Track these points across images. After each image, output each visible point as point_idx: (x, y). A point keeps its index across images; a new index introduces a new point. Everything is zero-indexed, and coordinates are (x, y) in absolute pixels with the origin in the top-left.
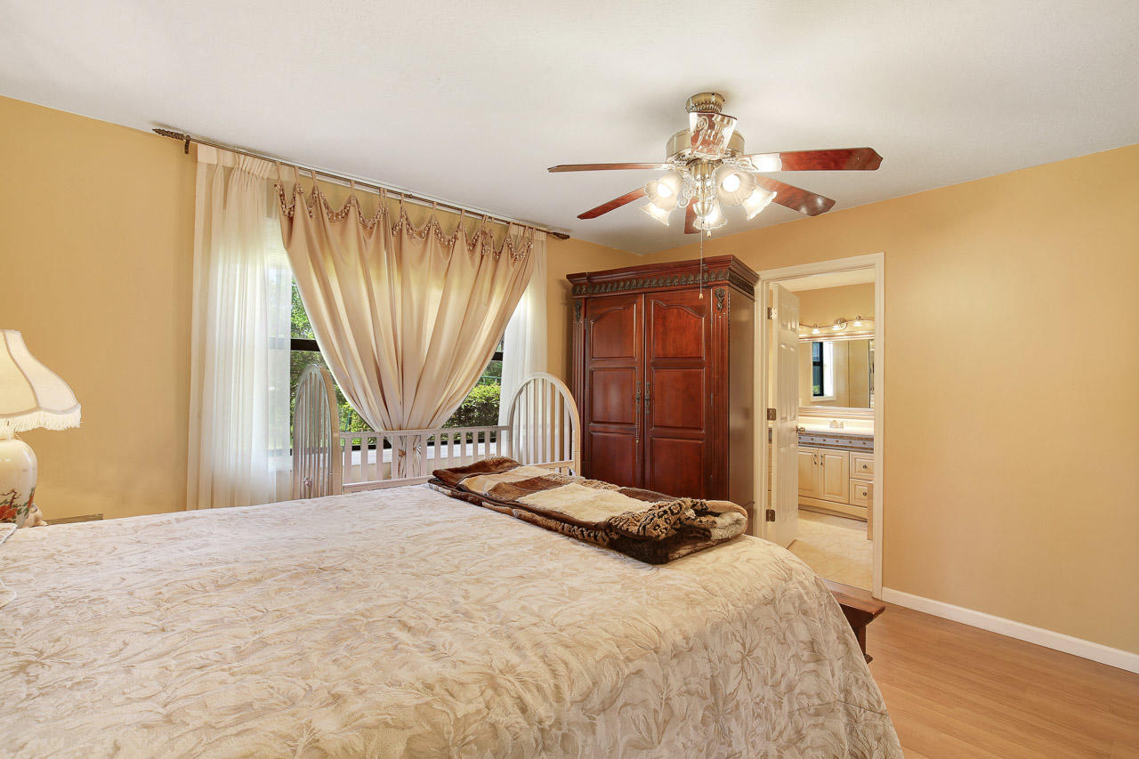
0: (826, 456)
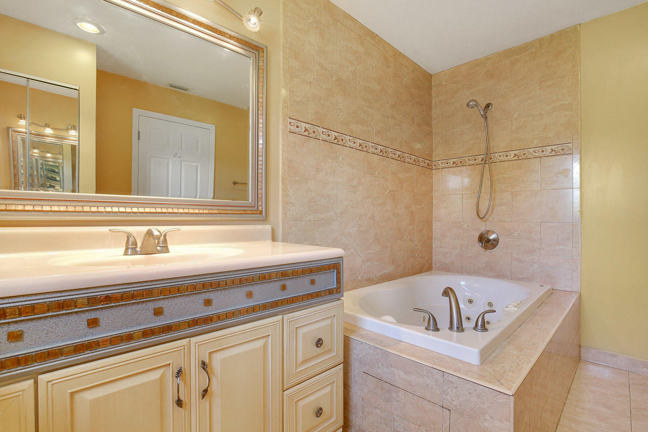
0: (219, 357)
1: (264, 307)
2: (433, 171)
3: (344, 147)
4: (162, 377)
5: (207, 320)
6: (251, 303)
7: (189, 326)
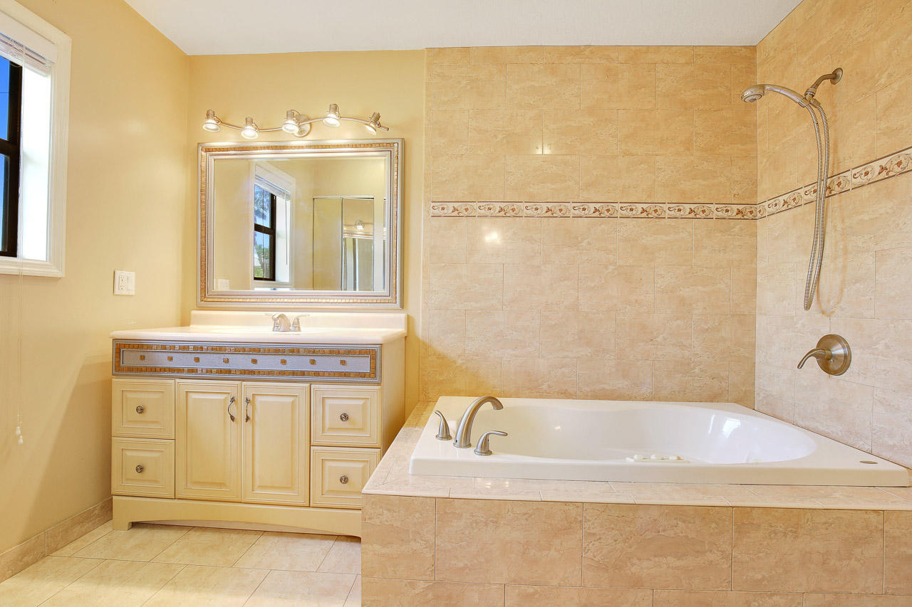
0: (259, 399)
1: (294, 373)
2: (758, 222)
3: (517, 219)
4: (225, 400)
5: (252, 372)
6: (283, 368)
7: (241, 373)
